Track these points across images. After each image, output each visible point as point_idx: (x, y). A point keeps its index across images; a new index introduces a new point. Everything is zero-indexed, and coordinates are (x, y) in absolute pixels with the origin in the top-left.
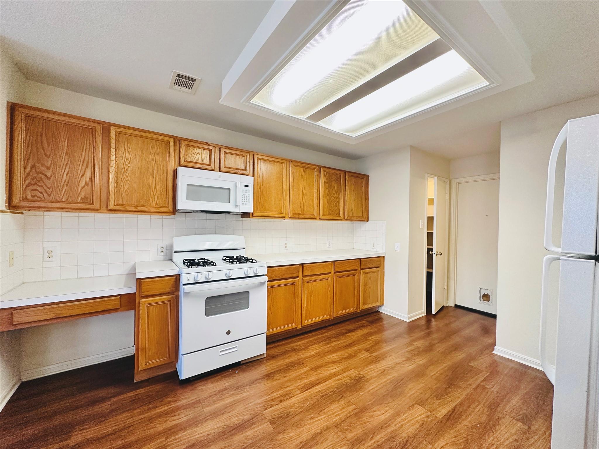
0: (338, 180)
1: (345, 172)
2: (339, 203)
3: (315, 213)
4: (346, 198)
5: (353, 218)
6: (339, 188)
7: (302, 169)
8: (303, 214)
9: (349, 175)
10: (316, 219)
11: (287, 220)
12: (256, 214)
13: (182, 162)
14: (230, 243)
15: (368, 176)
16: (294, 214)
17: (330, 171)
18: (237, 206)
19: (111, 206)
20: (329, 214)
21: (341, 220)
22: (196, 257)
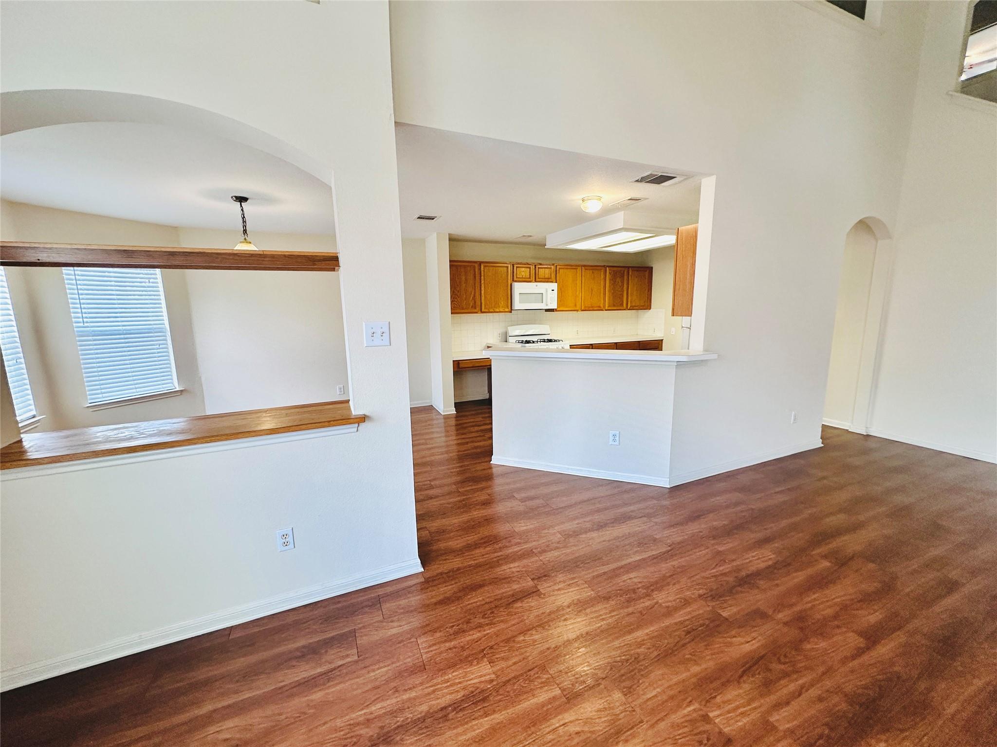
0: (622, 276)
1: (628, 267)
2: (623, 296)
3: (602, 306)
4: (629, 290)
5: (634, 308)
6: (623, 282)
7: (591, 271)
8: (593, 307)
9: (632, 271)
10: (602, 310)
11: (580, 313)
12: (558, 309)
13: (515, 279)
14: (533, 330)
15: (652, 268)
16: (585, 307)
17: (615, 269)
18: (547, 305)
19: (483, 310)
20: (614, 306)
21: (625, 310)
22: (525, 339)
